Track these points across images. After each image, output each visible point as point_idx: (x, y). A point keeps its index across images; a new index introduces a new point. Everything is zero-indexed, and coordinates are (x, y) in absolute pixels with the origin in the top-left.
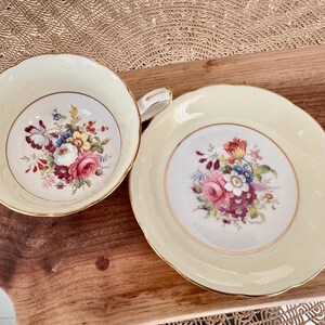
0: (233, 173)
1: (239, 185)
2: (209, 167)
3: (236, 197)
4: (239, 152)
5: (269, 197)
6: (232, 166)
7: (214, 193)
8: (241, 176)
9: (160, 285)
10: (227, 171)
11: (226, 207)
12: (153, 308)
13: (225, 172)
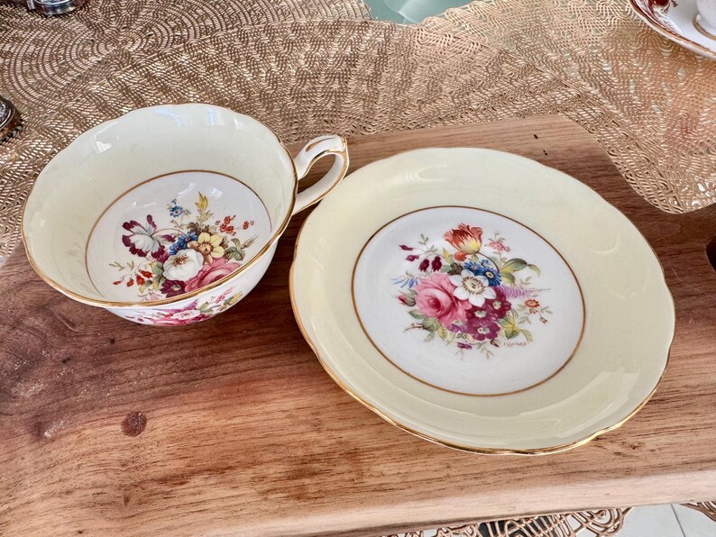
0: (465, 273)
1: (478, 289)
2: (424, 266)
3: (475, 308)
4: (470, 244)
5: (533, 305)
6: (462, 264)
7: (436, 304)
8: (480, 277)
10: (455, 270)
11: (460, 324)
13: (451, 273)
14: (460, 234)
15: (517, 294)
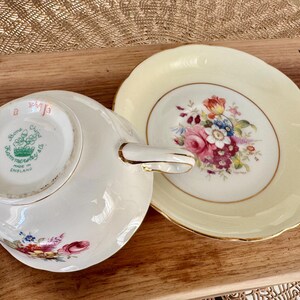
0: (214, 127)
1: (220, 138)
2: (190, 120)
3: (218, 149)
4: (218, 108)
5: (251, 149)
6: (213, 121)
7: (196, 145)
8: (222, 130)
9: (142, 260)
10: (208, 125)
11: (209, 158)
12: (134, 287)
13: (206, 126)
14: (212, 102)
15: (243, 142)
